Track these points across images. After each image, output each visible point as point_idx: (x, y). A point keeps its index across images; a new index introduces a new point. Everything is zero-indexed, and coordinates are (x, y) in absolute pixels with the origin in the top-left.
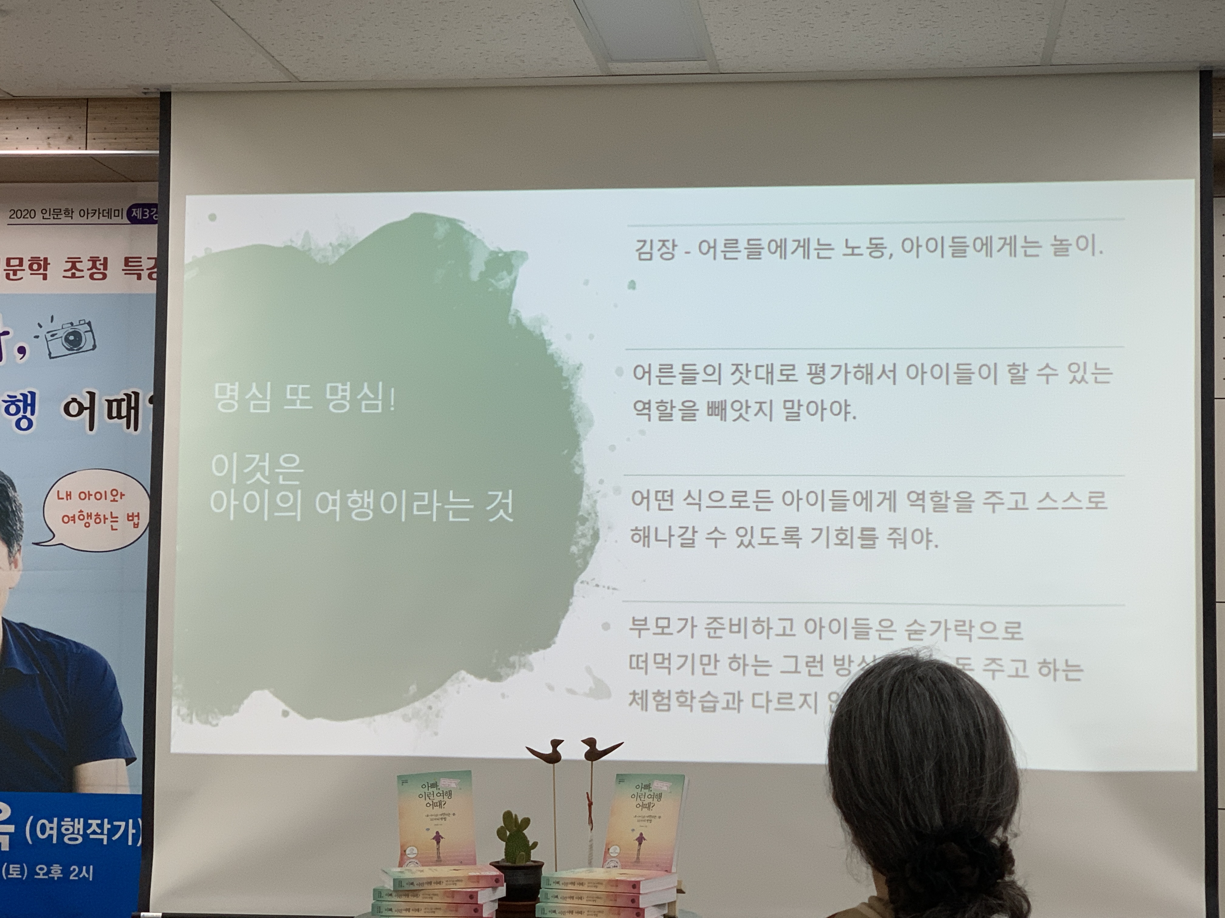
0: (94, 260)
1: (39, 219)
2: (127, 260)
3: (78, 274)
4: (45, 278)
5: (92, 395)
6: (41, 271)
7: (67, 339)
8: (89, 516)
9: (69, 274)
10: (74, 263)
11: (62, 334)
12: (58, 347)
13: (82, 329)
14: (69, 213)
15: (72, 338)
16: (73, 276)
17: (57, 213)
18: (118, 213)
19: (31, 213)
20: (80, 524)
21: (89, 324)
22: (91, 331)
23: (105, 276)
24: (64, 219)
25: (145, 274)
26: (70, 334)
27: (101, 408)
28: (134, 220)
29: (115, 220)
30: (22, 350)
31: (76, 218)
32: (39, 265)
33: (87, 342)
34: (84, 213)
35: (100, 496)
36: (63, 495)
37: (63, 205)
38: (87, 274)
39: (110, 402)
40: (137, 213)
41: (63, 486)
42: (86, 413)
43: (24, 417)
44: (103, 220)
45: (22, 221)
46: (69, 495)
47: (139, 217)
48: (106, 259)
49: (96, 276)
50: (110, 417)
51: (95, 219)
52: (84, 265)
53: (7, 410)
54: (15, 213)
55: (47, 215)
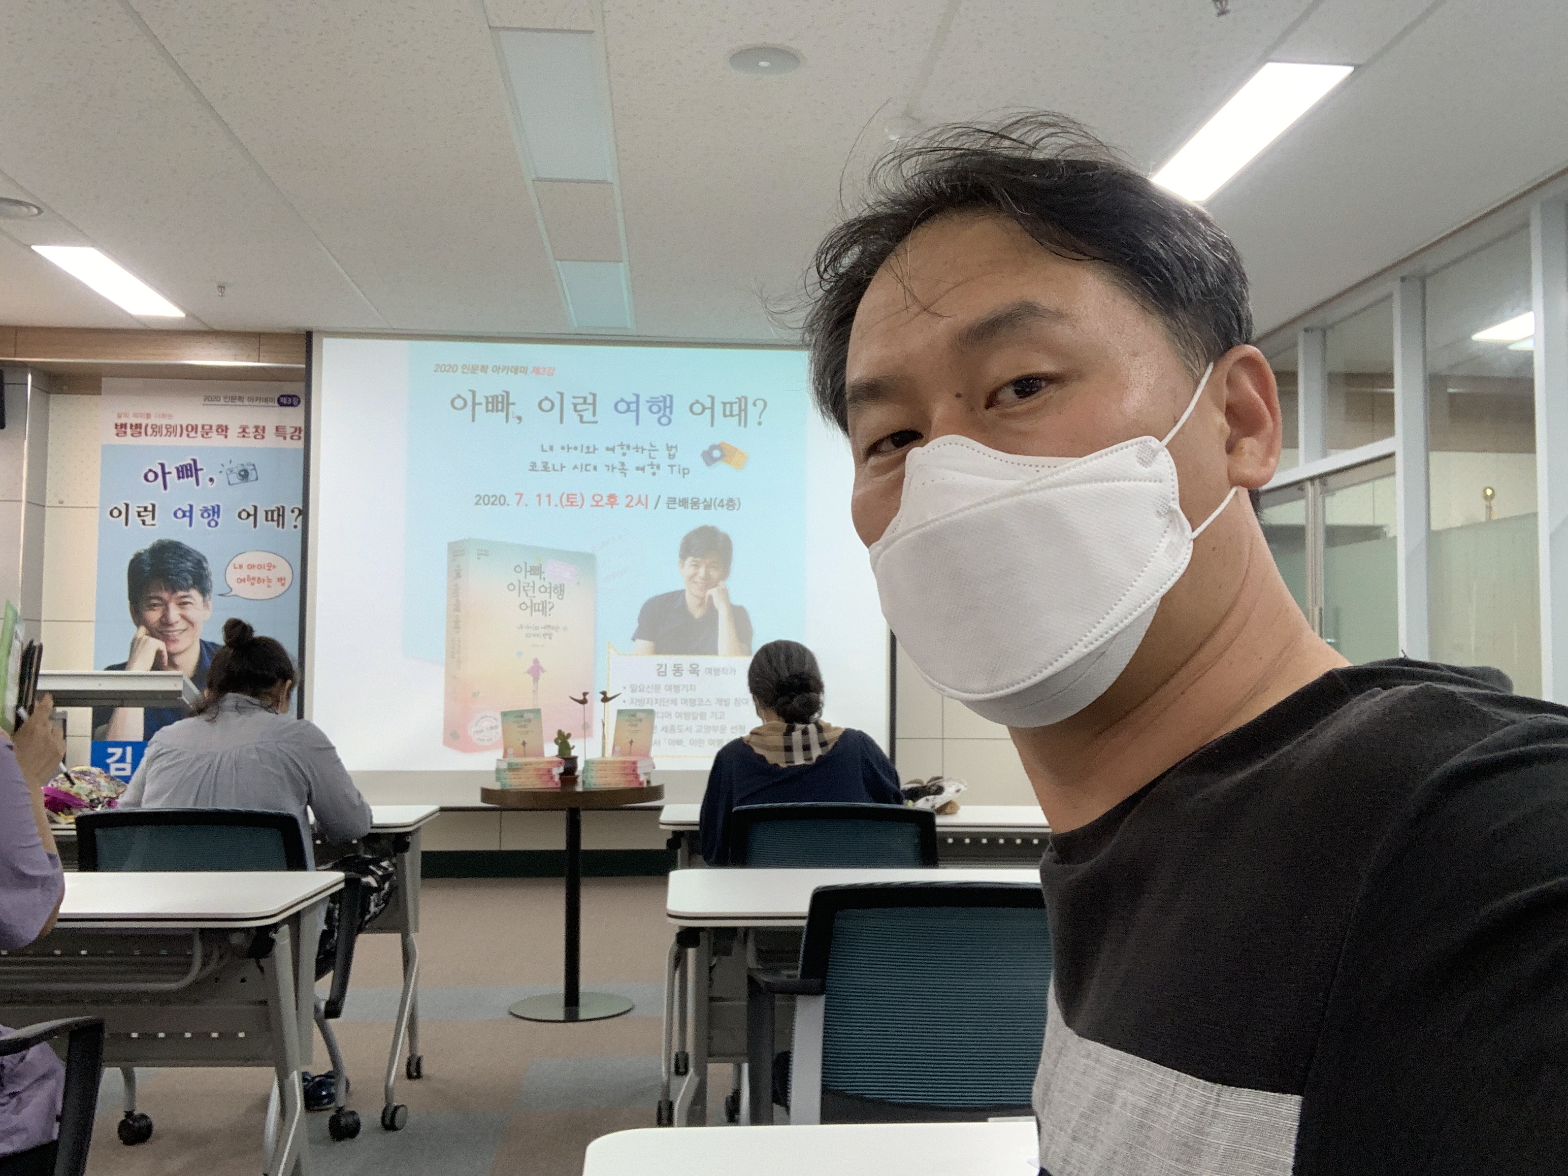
0: (257, 428)
1: (222, 402)
2: (277, 428)
3: (246, 435)
4: (226, 437)
5: (255, 508)
6: (224, 433)
7: (240, 474)
8: (254, 579)
9: (241, 435)
10: (244, 430)
11: (236, 470)
12: (234, 478)
13: (249, 468)
14: (241, 399)
15: (242, 473)
16: (244, 436)
17: (233, 399)
18: (272, 400)
19: (217, 398)
20: (248, 583)
21: (254, 465)
22: (255, 469)
23: (263, 437)
24: (239, 403)
25: (288, 437)
26: (241, 471)
27: (261, 515)
28: (281, 404)
29: (270, 404)
30: (211, 480)
31: (246, 402)
32: (223, 431)
33: (252, 475)
34: (250, 399)
35: (260, 567)
36: (237, 566)
37: (237, 394)
38: (252, 435)
39: (267, 512)
40: (284, 400)
41: (238, 560)
42: (252, 518)
43: (213, 520)
44: (262, 404)
45: (212, 403)
46: (241, 566)
47: (285, 402)
48: (264, 428)
49: (258, 437)
50: (267, 520)
51: (257, 403)
52: (251, 430)
53: (202, 516)
54: (207, 398)
55: (227, 400)
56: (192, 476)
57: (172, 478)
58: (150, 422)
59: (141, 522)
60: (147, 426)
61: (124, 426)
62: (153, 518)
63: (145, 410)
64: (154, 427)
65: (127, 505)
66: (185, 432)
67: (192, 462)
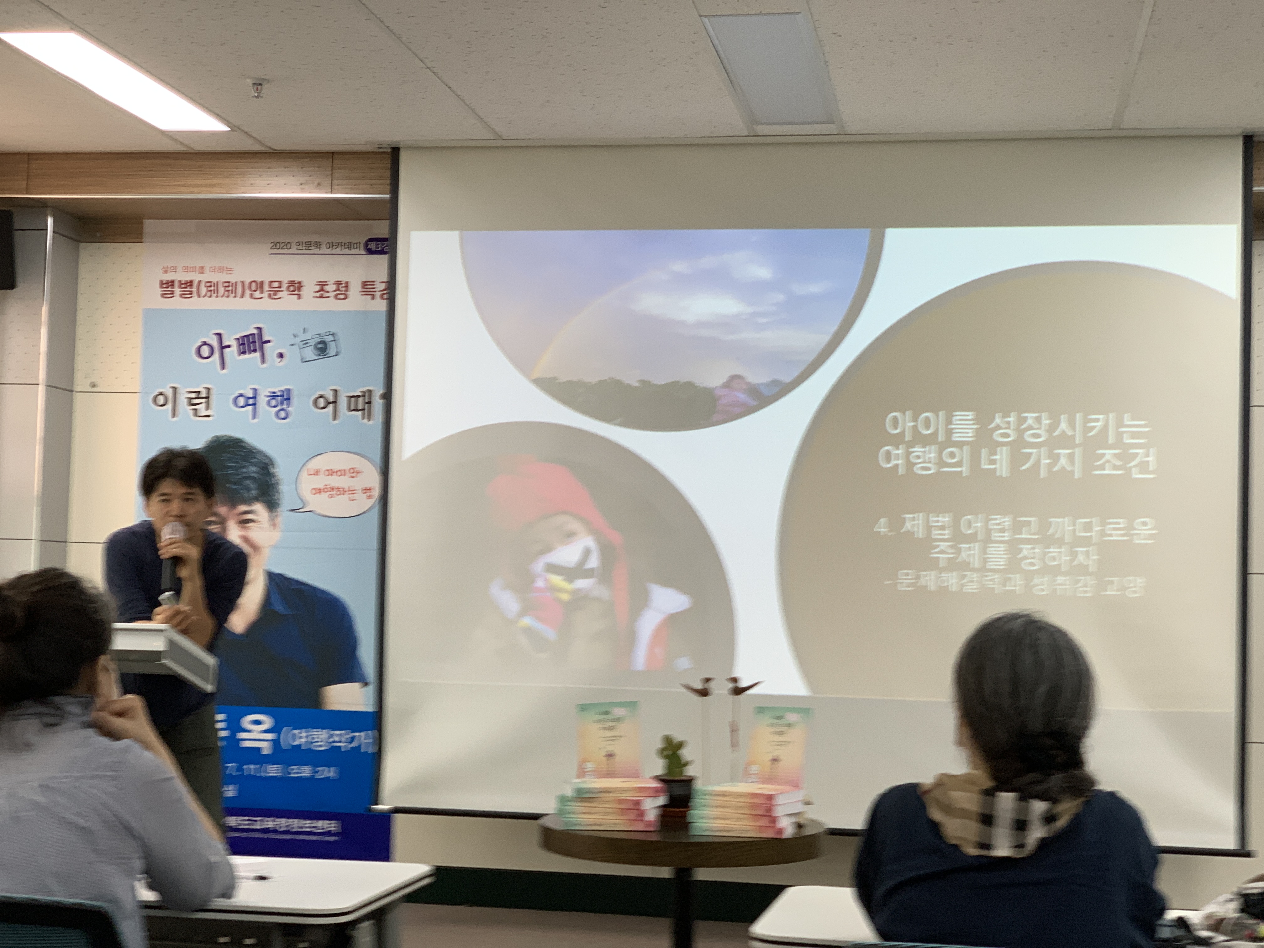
0: (338, 284)
1: (294, 250)
2: (365, 284)
3: (325, 295)
4: (299, 297)
6: (297, 292)
7: (316, 347)
8: (332, 489)
9: (318, 294)
10: (322, 285)
11: (312, 342)
12: (310, 353)
14: (318, 245)
15: (320, 346)
16: (321, 297)
17: (309, 245)
18: (357, 245)
19: (288, 245)
20: (325, 495)
23: (346, 297)
24: (314, 250)
25: (378, 294)
27: (342, 403)
28: (370, 252)
29: (354, 251)
30: (281, 355)
31: (324, 250)
32: (295, 287)
34: (331, 245)
35: (341, 473)
36: (312, 472)
37: (314, 238)
38: (332, 294)
39: (349, 398)
40: (372, 246)
41: (313, 465)
42: (331, 406)
43: (283, 410)
44: (347, 251)
45: (280, 251)
46: (317, 472)
47: (374, 249)
48: (347, 283)
49: (339, 297)
50: (350, 410)
51: (338, 251)
52: (331, 288)
53: (269, 403)
54: (275, 245)
55: (300, 247)
56: (255, 351)
57: (232, 353)
58: (205, 277)
59: (191, 412)
60: (200, 282)
61: (171, 283)
62: (207, 408)
63: (199, 264)
64: (209, 284)
65: (175, 389)
66: (248, 292)
67: (255, 331)
